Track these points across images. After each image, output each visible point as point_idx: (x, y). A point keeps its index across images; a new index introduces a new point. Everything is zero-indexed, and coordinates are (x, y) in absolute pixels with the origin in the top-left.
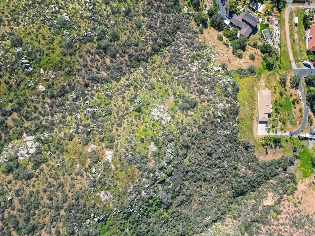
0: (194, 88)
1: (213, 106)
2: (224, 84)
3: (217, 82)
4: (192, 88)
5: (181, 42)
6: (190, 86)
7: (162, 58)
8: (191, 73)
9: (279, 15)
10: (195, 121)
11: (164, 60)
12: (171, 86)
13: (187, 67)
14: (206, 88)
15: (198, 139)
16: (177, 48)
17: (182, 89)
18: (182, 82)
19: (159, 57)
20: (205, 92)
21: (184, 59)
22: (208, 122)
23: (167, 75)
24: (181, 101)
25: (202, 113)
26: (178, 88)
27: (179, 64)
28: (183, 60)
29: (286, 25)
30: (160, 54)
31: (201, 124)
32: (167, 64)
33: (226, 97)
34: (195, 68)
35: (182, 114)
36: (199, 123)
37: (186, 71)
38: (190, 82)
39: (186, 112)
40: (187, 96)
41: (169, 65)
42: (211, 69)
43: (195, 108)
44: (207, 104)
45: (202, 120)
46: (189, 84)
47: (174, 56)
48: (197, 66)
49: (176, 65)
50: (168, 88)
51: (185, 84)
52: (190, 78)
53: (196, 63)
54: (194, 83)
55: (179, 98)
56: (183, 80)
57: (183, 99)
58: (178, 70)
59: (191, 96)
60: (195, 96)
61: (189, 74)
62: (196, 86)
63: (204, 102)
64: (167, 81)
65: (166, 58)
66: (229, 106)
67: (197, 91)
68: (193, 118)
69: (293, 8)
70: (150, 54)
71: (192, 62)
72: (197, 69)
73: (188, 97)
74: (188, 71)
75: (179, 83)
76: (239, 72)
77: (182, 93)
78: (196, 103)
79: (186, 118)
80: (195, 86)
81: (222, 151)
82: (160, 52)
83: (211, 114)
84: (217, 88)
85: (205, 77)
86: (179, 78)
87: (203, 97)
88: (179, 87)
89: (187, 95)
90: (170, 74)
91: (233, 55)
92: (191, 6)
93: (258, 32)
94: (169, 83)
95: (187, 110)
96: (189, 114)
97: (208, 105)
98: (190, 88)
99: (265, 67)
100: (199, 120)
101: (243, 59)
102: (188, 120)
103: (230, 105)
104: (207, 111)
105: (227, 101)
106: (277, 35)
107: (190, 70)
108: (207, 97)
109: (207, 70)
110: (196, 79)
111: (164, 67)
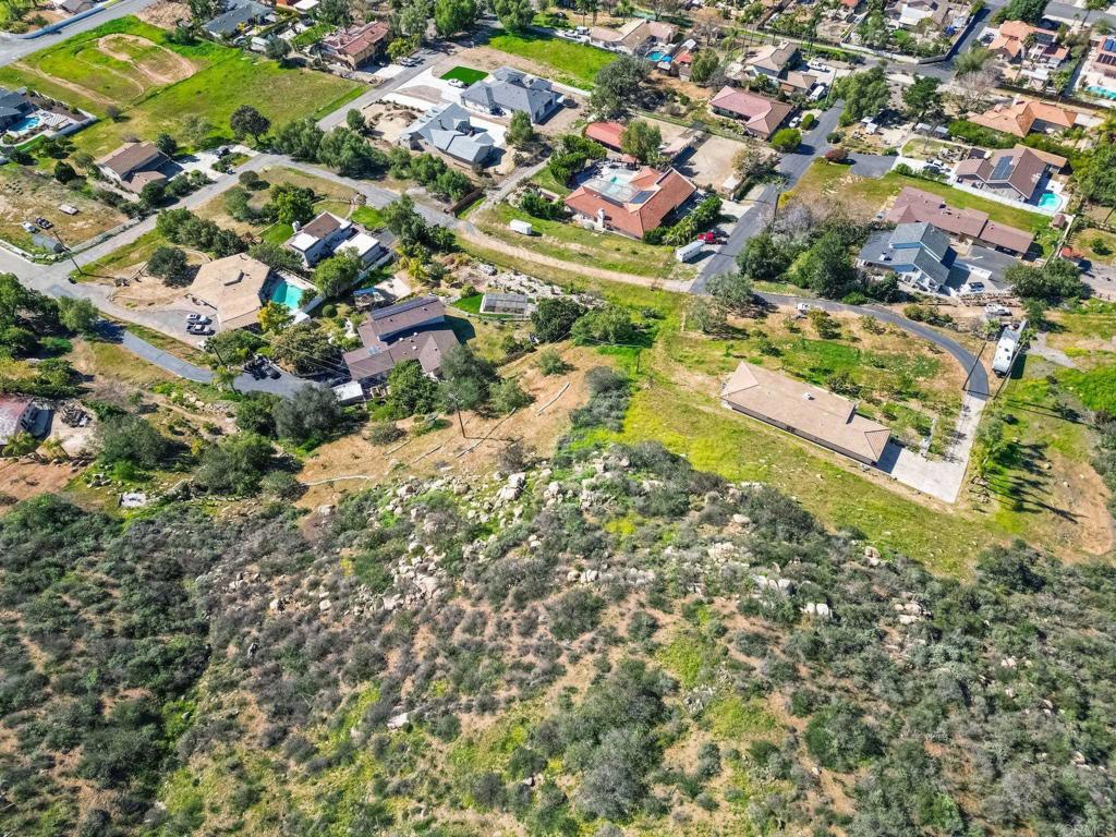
0: (533, 641)
1: (707, 594)
2: (610, 487)
3: (579, 512)
4: (525, 651)
5: (246, 596)
6: (507, 660)
7: (221, 748)
8: (439, 618)
9: (466, 257)
10: (762, 753)
11: (241, 747)
12: (423, 791)
13: (389, 628)
14: (573, 573)
15: (916, 817)
16: (255, 633)
17: (488, 720)
18: (450, 699)
19: (197, 760)
20: (595, 593)
21: (337, 618)
22: (804, 671)
23: (340, 776)
24: (567, 770)
25: (724, 674)
26: (470, 743)
27: (341, 662)
28: (337, 628)
29: (516, 255)
30: (191, 748)
31: (802, 724)
32: (274, 741)
33: (683, 513)
34: (428, 583)
35: (670, 821)
36: (786, 737)
37: (409, 640)
38: (480, 647)
39: (666, 779)
40: (556, 711)
41: (295, 731)
42: (489, 511)
43: (668, 701)
44: (677, 616)
45: (778, 701)
46: (486, 661)
47: (277, 671)
48: (424, 570)
49: (336, 682)
50: (421, 817)
51: (473, 687)
52: (458, 636)
53: (403, 570)
54: (504, 628)
55: (540, 778)
56: (442, 686)
57: (556, 751)
58: (363, 687)
59: (573, 690)
60: (589, 658)
61: (433, 630)
62: (529, 628)
63: (654, 626)
64: (372, 800)
65: (242, 719)
66: (744, 525)
67: (560, 631)
68: (737, 755)
69: (473, 220)
70: (116, 815)
71: (383, 585)
72: (442, 572)
73: (569, 706)
74: (413, 632)
75: (442, 722)
76: (587, 425)
77: (521, 733)
78: (637, 678)
79: (711, 806)
80: (526, 633)
81: (1041, 707)
82: (180, 744)
83: (756, 629)
84: (611, 527)
85: (511, 555)
86: (411, 705)
87: (616, 618)
88: (465, 731)
89: (548, 707)
90: (346, 754)
91: (496, 422)
92: (151, 473)
93: (473, 322)
94: (397, 792)
95: (656, 762)
96: (692, 771)
97: (689, 614)
98: (517, 666)
99: (625, 348)
100: (771, 723)
101: (541, 396)
102: (737, 797)
103: (737, 518)
104: (721, 642)
105: (709, 519)
106: (532, 284)
107: (415, 613)
108: (633, 599)
109: (477, 531)
110: (486, 607)
111: (282, 768)
